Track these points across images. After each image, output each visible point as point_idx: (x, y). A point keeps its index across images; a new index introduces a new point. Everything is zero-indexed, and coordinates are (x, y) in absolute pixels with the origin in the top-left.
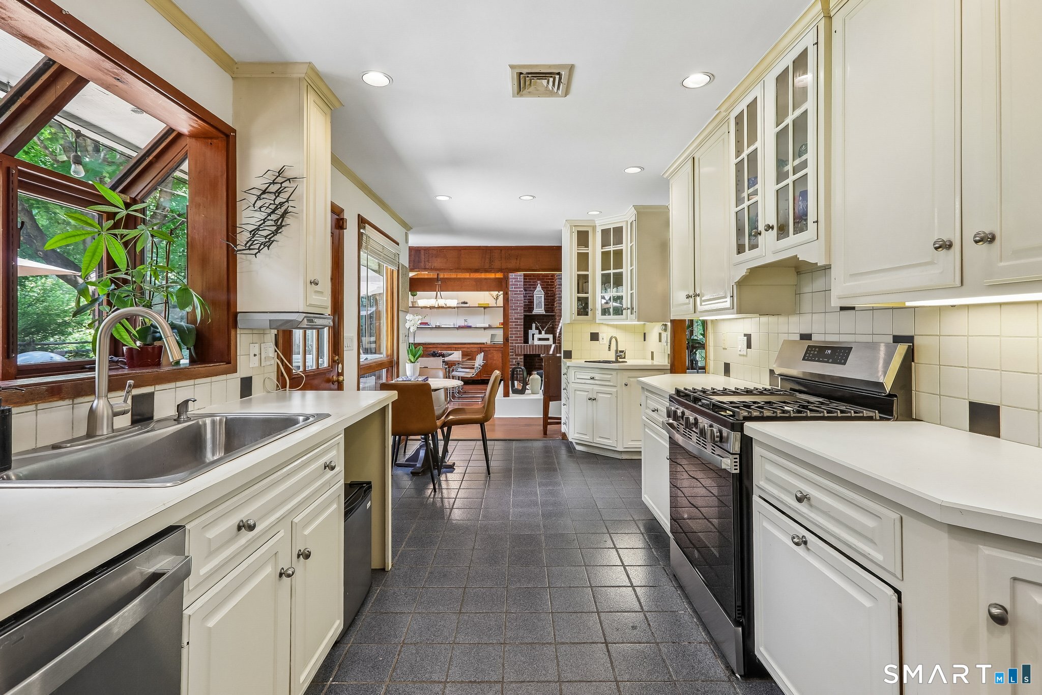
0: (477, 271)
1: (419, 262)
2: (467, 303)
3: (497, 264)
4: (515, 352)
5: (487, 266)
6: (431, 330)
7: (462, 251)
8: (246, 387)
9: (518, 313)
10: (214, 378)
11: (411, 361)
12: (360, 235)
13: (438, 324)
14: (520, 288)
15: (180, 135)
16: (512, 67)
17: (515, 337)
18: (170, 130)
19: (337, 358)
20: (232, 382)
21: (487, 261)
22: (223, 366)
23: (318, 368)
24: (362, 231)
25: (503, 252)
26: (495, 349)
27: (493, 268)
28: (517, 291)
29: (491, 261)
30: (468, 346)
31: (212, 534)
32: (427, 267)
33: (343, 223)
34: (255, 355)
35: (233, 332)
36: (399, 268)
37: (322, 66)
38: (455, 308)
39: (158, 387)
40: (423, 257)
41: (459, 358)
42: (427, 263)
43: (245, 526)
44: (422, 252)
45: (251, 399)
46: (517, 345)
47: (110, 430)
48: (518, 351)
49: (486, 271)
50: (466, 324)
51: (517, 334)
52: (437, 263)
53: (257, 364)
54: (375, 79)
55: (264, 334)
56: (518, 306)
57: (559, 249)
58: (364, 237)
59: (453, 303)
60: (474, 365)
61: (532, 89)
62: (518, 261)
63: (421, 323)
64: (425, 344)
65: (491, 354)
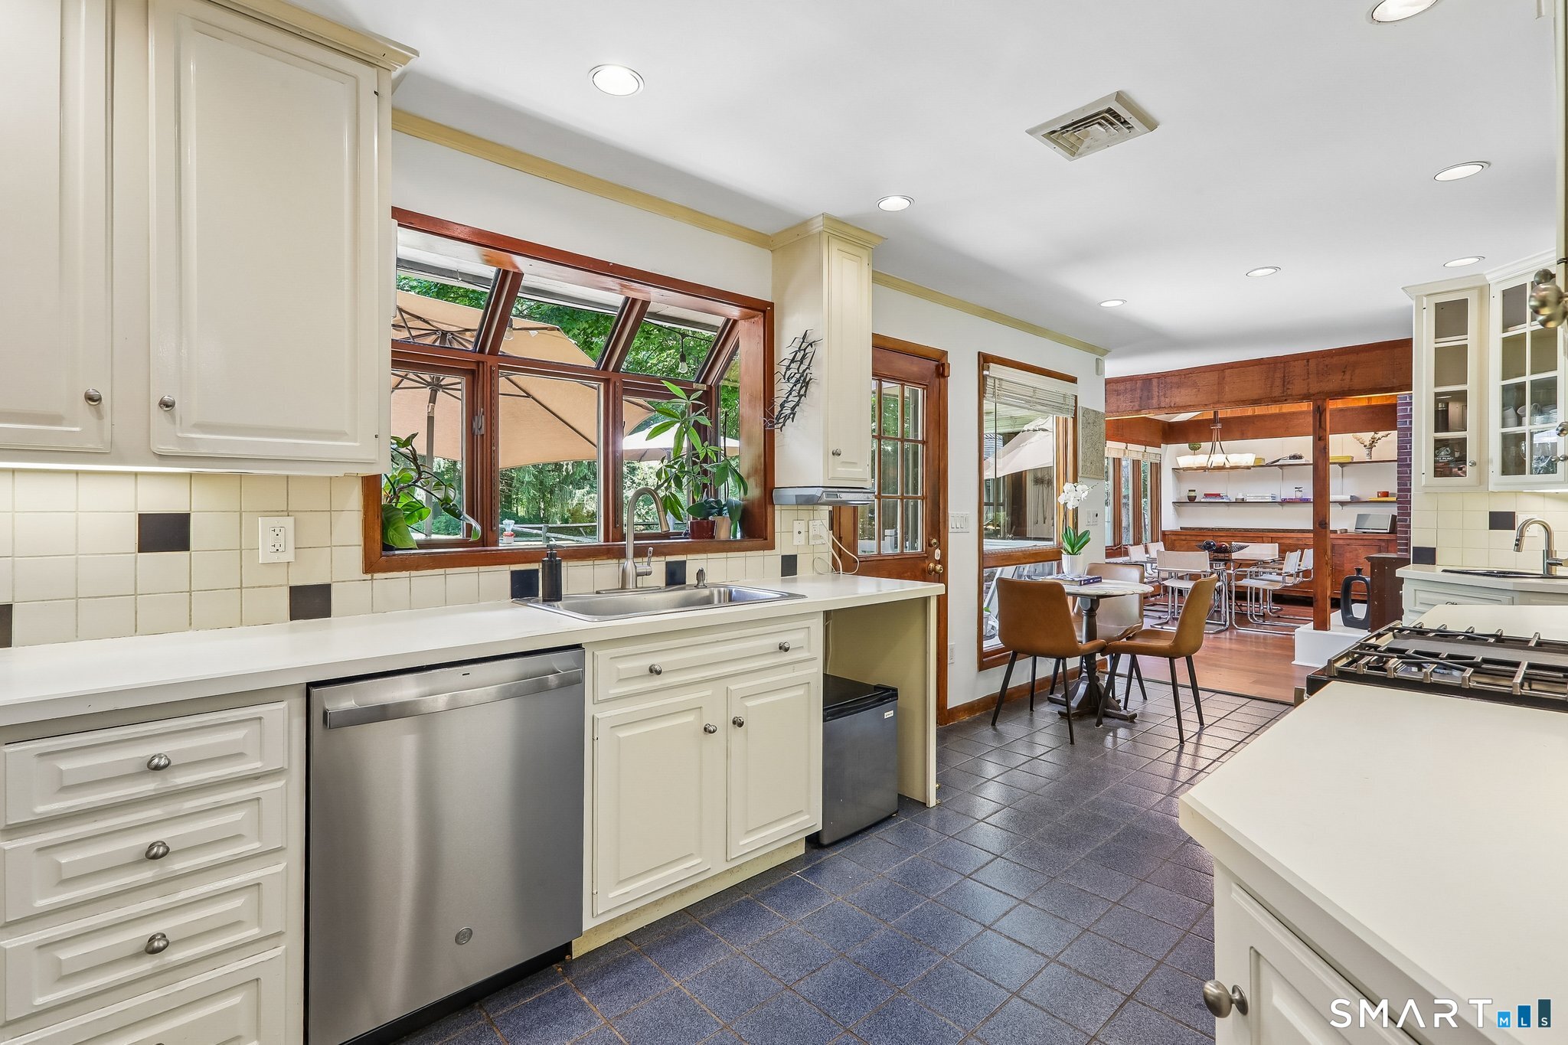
0: (1256, 402)
1: (1149, 399)
2: (1300, 457)
3: (1298, 387)
5: (1277, 392)
6: (1228, 506)
7: (1227, 372)
8: (789, 566)
10: (749, 553)
11: (1069, 552)
12: (982, 381)
13: (1240, 496)
15: (735, 322)
16: (1031, 132)
18: (728, 320)
19: (935, 541)
20: (772, 560)
21: (1278, 382)
22: (760, 542)
23: (879, 553)
24: (985, 373)
25: (1312, 363)
27: (1291, 395)
29: (1285, 382)
30: (1299, 535)
31: (623, 665)
32: (1163, 405)
33: (943, 369)
34: (799, 533)
35: (769, 509)
36: (1075, 414)
37: (839, 211)
38: (1248, 468)
39: (690, 557)
40: (1155, 389)
41: (1275, 555)
42: (1162, 399)
43: (654, 671)
44: (1155, 382)
45: (796, 578)
47: (634, 585)
49: (1275, 401)
50: (1299, 495)
52: (1181, 396)
53: (803, 542)
54: (894, 204)
55: (813, 510)
57: (1407, 344)
58: (990, 382)
59: (1248, 459)
60: (1282, 569)
61: (1087, 142)
62: (1347, 377)
63: (1207, 495)
64: (1212, 530)
65: (1350, 552)
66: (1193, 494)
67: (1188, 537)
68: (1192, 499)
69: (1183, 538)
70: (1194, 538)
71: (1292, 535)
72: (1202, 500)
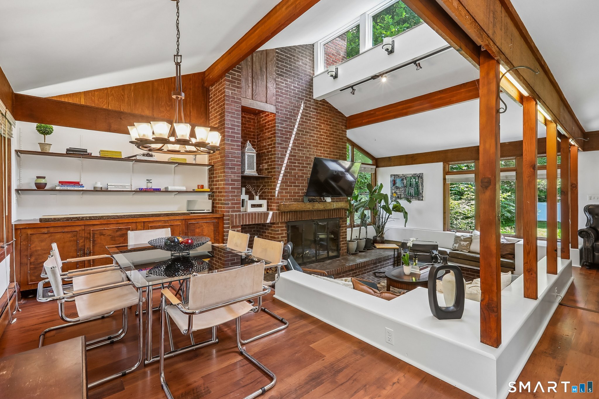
4: (232, 223)
9: (235, 173)
13: (99, 185)
14: (237, 141)
17: (232, 204)
26: (205, 221)
28: (234, 145)
30: (166, 218)
46: (234, 214)
48: (236, 222)
50: (150, 185)
51: (233, 200)
56: (235, 165)
63: (62, 183)
64: (82, 219)
65: (199, 228)
66: (42, 181)
67: (52, 230)
68: (40, 187)
69: (45, 231)
70: (60, 230)
71: (161, 218)
72: (58, 188)
